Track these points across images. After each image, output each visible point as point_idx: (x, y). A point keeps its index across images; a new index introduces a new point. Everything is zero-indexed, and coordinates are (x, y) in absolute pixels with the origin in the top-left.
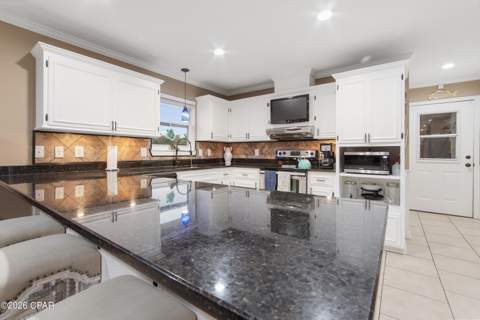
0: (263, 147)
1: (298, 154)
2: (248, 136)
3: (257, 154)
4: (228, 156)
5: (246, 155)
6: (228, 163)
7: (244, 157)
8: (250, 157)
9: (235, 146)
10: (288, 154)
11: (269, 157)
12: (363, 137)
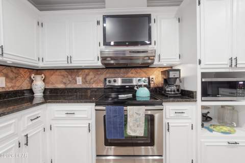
0: (87, 75)
1: (131, 81)
2: (69, 59)
3: (79, 82)
4: (39, 85)
5: (65, 83)
6: (39, 95)
7: (61, 86)
8: (69, 86)
9: (47, 73)
10: (119, 82)
11: (94, 86)
12: (228, 62)
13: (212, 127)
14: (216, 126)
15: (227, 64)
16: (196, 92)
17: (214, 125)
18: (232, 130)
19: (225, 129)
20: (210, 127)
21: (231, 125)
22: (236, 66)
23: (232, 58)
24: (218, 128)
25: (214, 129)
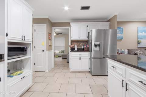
12: (21, 37)
13: (12, 74)
14: (14, 73)
15: (21, 39)
16: (4, 54)
17: (12, 73)
18: (22, 72)
19: (19, 72)
20: (11, 75)
21: (21, 69)
22: (24, 40)
23: (23, 36)
24: (15, 74)
25: (14, 75)
